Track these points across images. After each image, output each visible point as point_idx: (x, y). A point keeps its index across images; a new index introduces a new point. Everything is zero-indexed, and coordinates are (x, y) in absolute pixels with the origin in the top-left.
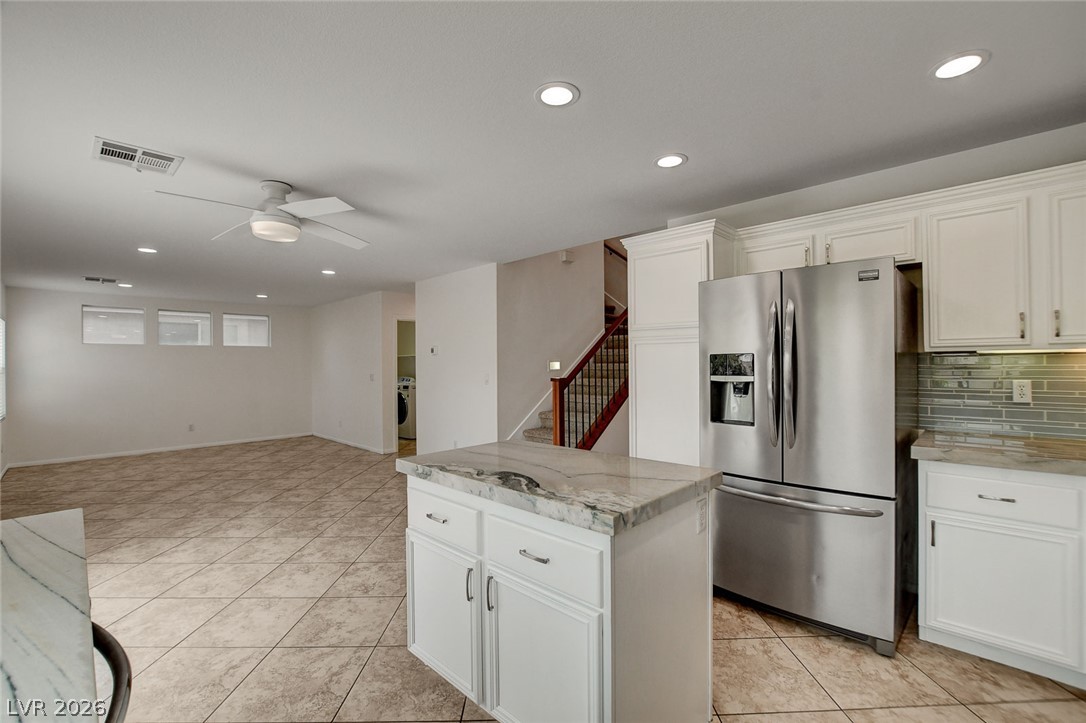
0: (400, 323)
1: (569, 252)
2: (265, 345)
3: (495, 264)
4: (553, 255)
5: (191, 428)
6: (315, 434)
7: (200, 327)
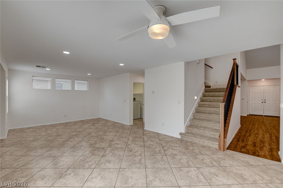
0: (134, 83)
1: (199, 60)
2: (87, 90)
3: (184, 62)
4: (195, 61)
5: (65, 116)
6: (101, 117)
7: (63, 84)
